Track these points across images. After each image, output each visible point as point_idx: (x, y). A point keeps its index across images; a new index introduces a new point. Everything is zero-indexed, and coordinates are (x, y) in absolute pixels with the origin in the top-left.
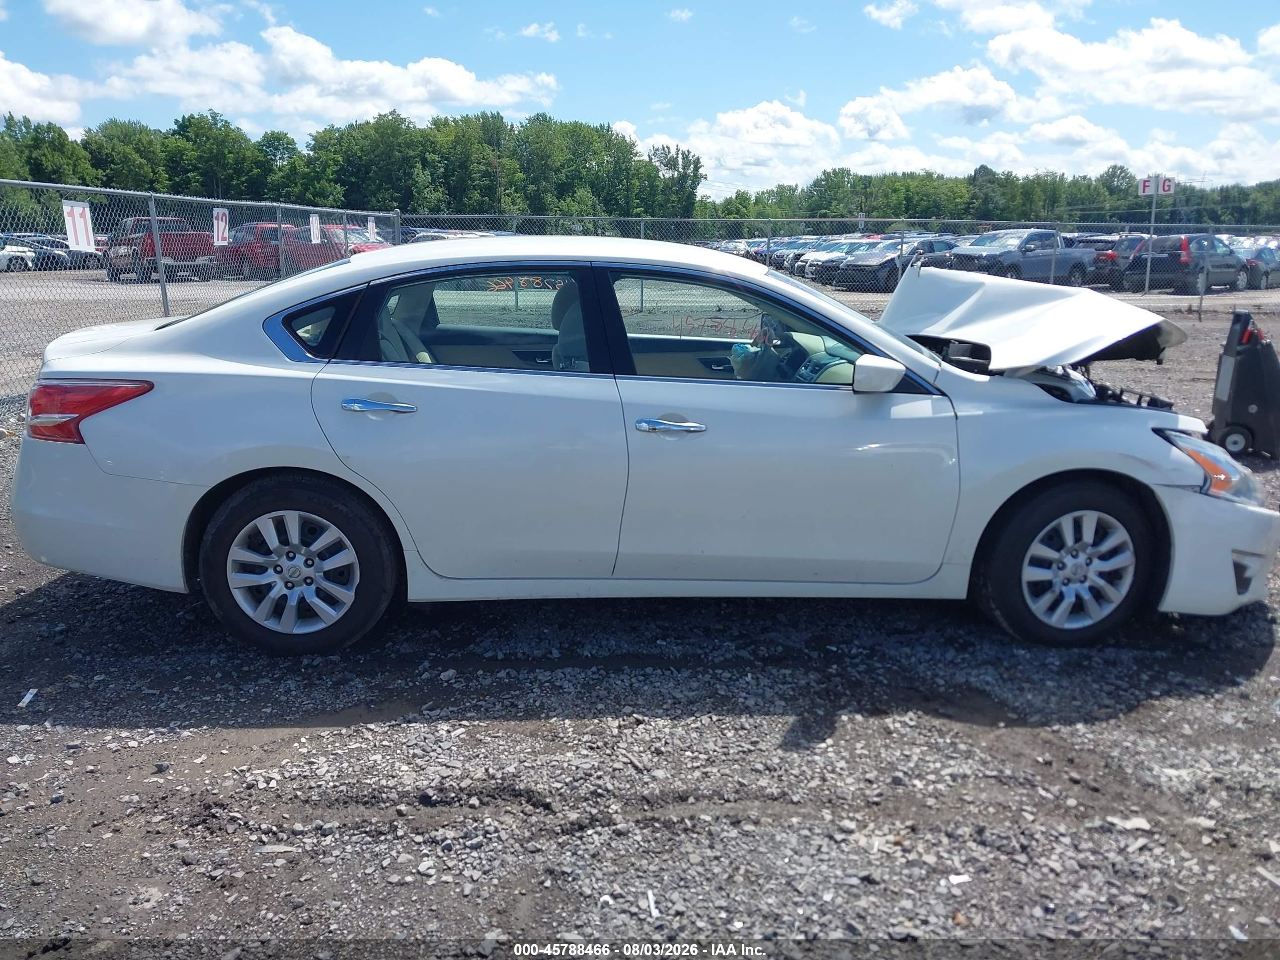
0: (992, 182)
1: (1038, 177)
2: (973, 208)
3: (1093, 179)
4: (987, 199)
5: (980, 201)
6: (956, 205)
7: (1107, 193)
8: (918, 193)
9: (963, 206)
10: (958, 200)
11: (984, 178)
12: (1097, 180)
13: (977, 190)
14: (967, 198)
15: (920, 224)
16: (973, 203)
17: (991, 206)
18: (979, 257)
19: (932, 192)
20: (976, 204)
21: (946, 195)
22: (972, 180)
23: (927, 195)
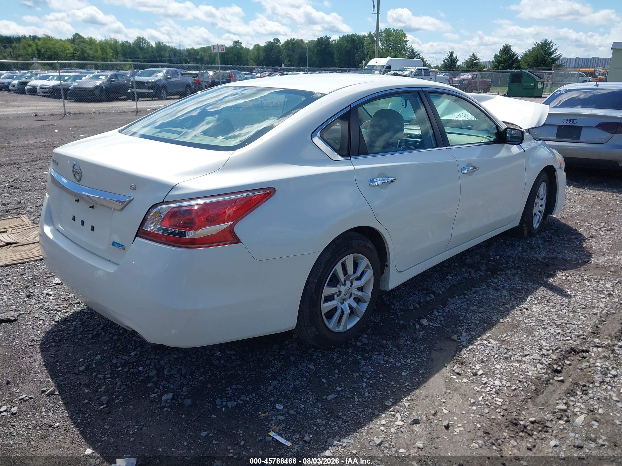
0: (84, 42)
1: (106, 40)
2: (76, 56)
3: (131, 43)
4: (83, 52)
5: (79, 52)
6: (67, 54)
7: (139, 50)
8: (43, 47)
9: (71, 55)
10: (68, 51)
11: (79, 40)
12: (133, 43)
13: (76, 46)
14: (72, 50)
15: (48, 64)
16: (75, 53)
17: (86, 55)
18: (148, 82)
19: (52, 46)
20: (78, 54)
21: (60, 49)
22: (73, 41)
23: (49, 49)
